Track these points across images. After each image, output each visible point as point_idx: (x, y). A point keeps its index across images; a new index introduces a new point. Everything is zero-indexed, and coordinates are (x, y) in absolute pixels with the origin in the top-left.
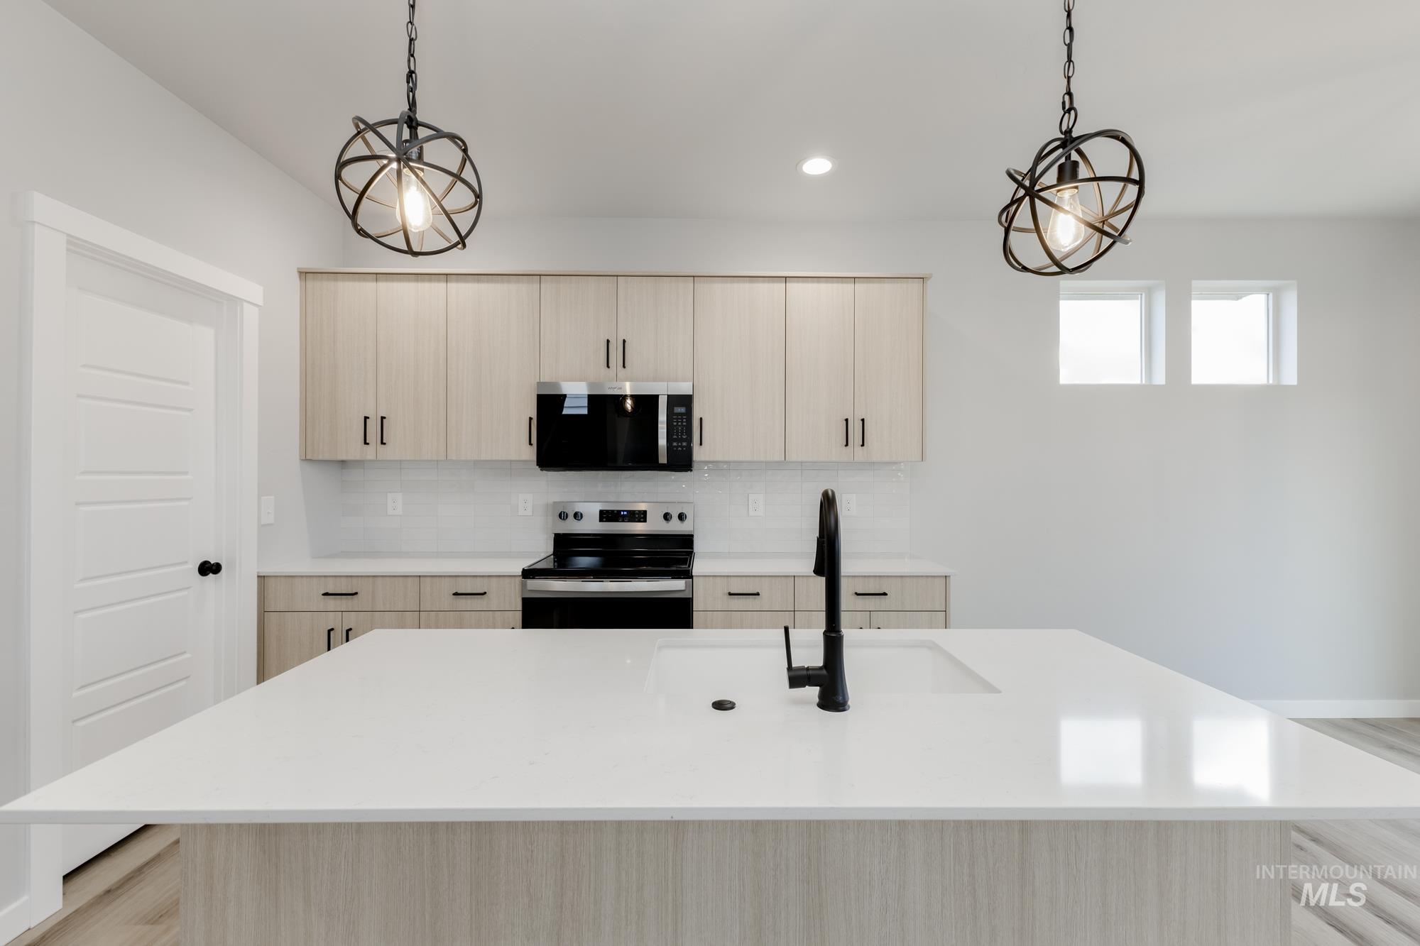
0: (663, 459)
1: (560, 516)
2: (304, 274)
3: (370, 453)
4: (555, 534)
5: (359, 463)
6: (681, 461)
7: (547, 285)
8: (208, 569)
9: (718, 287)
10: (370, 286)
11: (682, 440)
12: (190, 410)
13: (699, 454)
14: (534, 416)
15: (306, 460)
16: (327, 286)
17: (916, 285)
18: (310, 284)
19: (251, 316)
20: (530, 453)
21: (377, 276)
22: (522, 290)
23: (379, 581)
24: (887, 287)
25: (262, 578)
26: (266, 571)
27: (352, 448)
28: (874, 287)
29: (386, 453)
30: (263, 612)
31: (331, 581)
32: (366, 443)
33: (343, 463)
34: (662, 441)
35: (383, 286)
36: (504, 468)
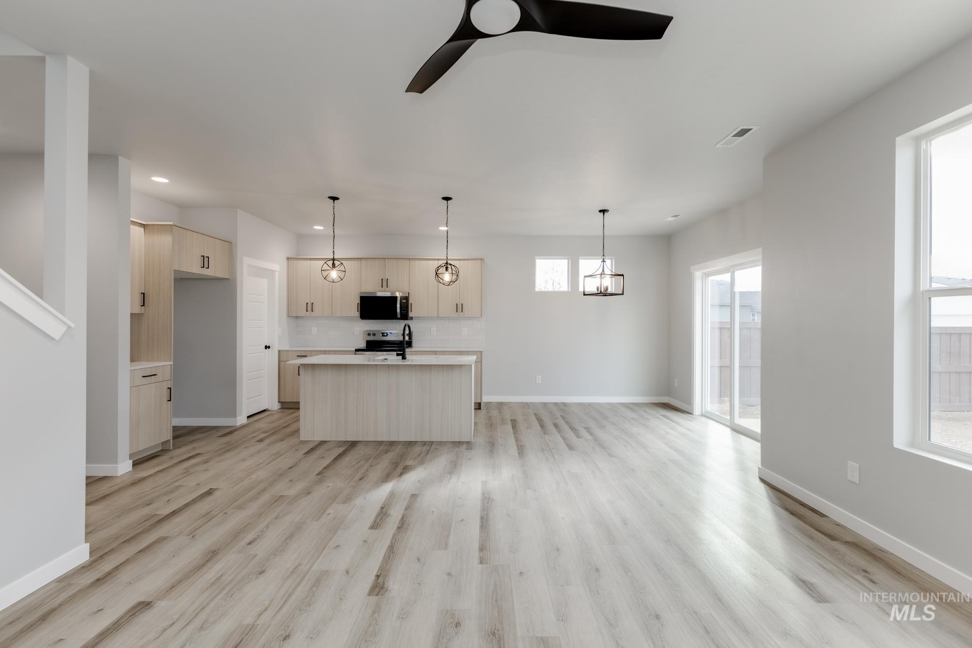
0: (399, 316)
1: (368, 334)
2: (288, 259)
3: (308, 314)
4: (367, 341)
5: (302, 317)
6: (405, 316)
7: (363, 262)
8: (267, 347)
9: (417, 262)
10: (308, 262)
11: (405, 310)
12: (263, 303)
13: (411, 314)
14: (359, 303)
15: (288, 316)
16: (296, 262)
17: (479, 262)
18: (290, 261)
19: (277, 274)
20: (358, 314)
21: (310, 259)
22: (356, 263)
23: (313, 352)
24: (470, 262)
25: (279, 351)
26: (280, 349)
27: (302, 312)
28: (466, 262)
29: (314, 314)
30: (279, 361)
31: (299, 352)
32: (307, 311)
33: (297, 317)
34: (398, 310)
35: (312, 262)
36: (350, 319)
